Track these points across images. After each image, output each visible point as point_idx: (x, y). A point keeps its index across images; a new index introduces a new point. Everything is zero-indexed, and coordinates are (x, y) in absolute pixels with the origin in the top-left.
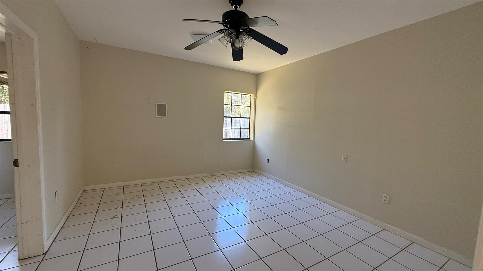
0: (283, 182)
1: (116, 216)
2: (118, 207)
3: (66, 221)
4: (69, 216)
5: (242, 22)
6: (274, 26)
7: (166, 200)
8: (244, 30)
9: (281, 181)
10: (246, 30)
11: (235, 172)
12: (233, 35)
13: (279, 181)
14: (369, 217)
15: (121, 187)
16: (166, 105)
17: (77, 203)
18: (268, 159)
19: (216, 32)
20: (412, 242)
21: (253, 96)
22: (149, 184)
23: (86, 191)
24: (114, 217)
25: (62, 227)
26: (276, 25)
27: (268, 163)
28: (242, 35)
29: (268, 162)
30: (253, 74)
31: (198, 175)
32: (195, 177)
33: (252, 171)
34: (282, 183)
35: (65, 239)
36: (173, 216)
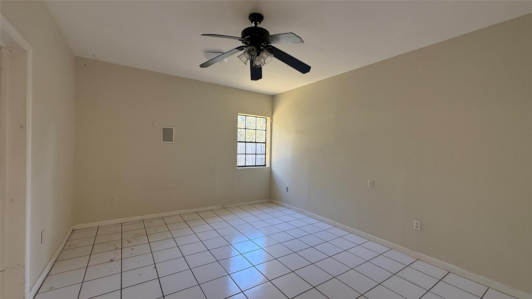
0: (304, 212)
1: (114, 258)
2: (117, 248)
3: (52, 267)
4: (55, 262)
5: (264, 39)
6: (299, 43)
7: (173, 238)
8: (265, 47)
9: (302, 211)
10: (267, 48)
11: (250, 203)
12: (253, 52)
13: (300, 211)
14: (401, 247)
15: (119, 225)
16: (173, 129)
17: (65, 245)
18: (286, 188)
19: (235, 49)
20: (448, 272)
21: (268, 119)
22: (152, 220)
23: (76, 231)
24: (112, 260)
25: (47, 275)
26: (301, 42)
27: (287, 192)
28: (263, 52)
29: (287, 190)
30: (268, 95)
31: (209, 208)
32: (205, 210)
33: (270, 202)
34: (304, 214)
35: (51, 290)
36: (184, 256)
